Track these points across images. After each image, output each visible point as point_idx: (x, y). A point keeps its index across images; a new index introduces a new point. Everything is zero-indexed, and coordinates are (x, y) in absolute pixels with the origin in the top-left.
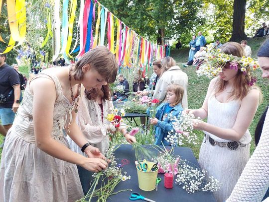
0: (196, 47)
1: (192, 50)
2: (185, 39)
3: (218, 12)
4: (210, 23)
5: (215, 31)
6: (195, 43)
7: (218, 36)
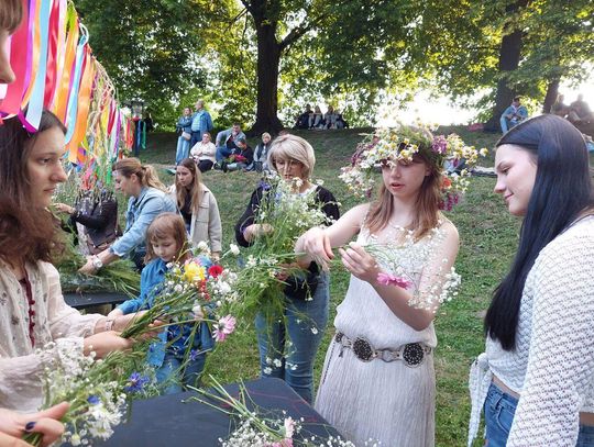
0: (192, 133)
1: (184, 139)
2: (158, 112)
3: (227, 69)
4: (211, 88)
5: (221, 107)
6: (190, 125)
7: (227, 116)
